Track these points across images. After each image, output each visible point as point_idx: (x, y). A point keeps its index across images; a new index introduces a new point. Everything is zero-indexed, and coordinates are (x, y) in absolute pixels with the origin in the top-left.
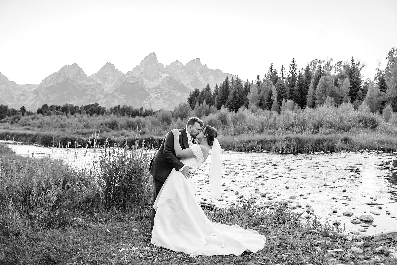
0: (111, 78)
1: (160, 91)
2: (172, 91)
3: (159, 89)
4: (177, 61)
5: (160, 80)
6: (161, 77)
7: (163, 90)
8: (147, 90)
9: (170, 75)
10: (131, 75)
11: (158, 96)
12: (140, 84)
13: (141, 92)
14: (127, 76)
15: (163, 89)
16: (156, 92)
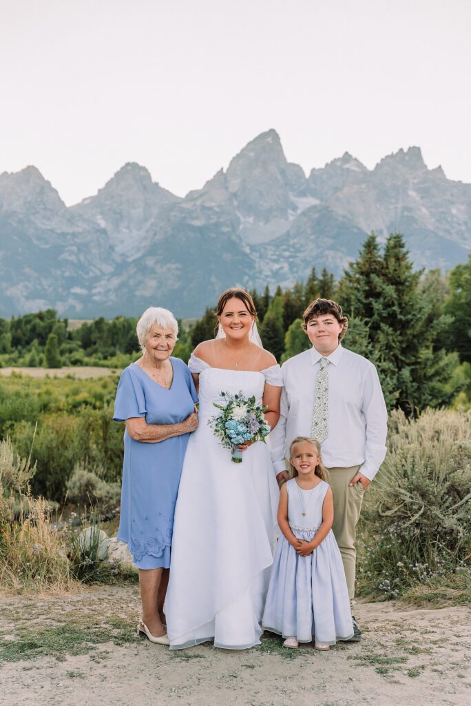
0: (138, 213)
1: (287, 254)
2: (327, 252)
3: (284, 247)
4: (347, 157)
5: (291, 218)
6: (295, 208)
7: (298, 251)
8: (247, 250)
9: (321, 200)
10: (198, 202)
11: (281, 268)
12: (225, 229)
13: (227, 256)
14: (188, 206)
15: (298, 246)
16: (275, 257)
